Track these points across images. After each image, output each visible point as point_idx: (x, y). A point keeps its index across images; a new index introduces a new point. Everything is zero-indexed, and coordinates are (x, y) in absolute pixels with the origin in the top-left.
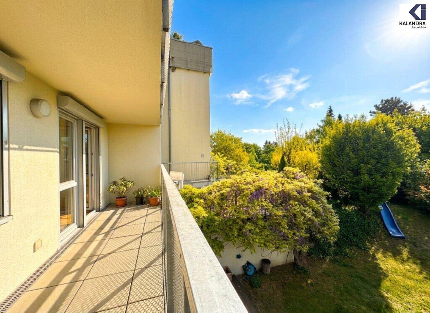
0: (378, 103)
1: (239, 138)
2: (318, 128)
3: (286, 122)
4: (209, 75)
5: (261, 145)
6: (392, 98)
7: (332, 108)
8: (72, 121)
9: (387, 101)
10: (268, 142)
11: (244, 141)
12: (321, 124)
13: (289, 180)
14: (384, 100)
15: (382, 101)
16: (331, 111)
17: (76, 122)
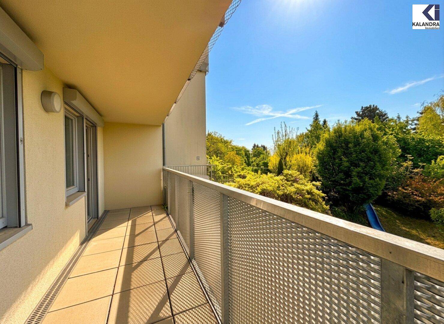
0: (359, 110)
1: (229, 140)
2: (307, 132)
3: (283, 126)
4: (205, 74)
5: (250, 148)
6: (370, 106)
7: (318, 113)
8: (72, 118)
9: (367, 108)
10: (256, 145)
11: (234, 144)
12: (309, 128)
13: (289, 183)
14: (364, 107)
15: (362, 107)
16: (317, 116)
17: (76, 119)
